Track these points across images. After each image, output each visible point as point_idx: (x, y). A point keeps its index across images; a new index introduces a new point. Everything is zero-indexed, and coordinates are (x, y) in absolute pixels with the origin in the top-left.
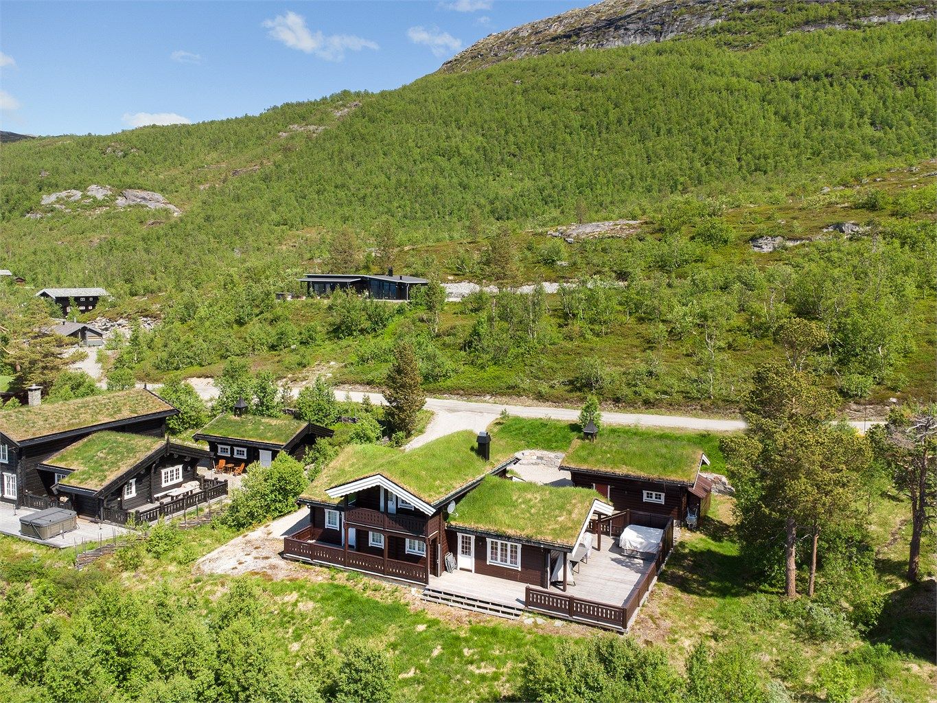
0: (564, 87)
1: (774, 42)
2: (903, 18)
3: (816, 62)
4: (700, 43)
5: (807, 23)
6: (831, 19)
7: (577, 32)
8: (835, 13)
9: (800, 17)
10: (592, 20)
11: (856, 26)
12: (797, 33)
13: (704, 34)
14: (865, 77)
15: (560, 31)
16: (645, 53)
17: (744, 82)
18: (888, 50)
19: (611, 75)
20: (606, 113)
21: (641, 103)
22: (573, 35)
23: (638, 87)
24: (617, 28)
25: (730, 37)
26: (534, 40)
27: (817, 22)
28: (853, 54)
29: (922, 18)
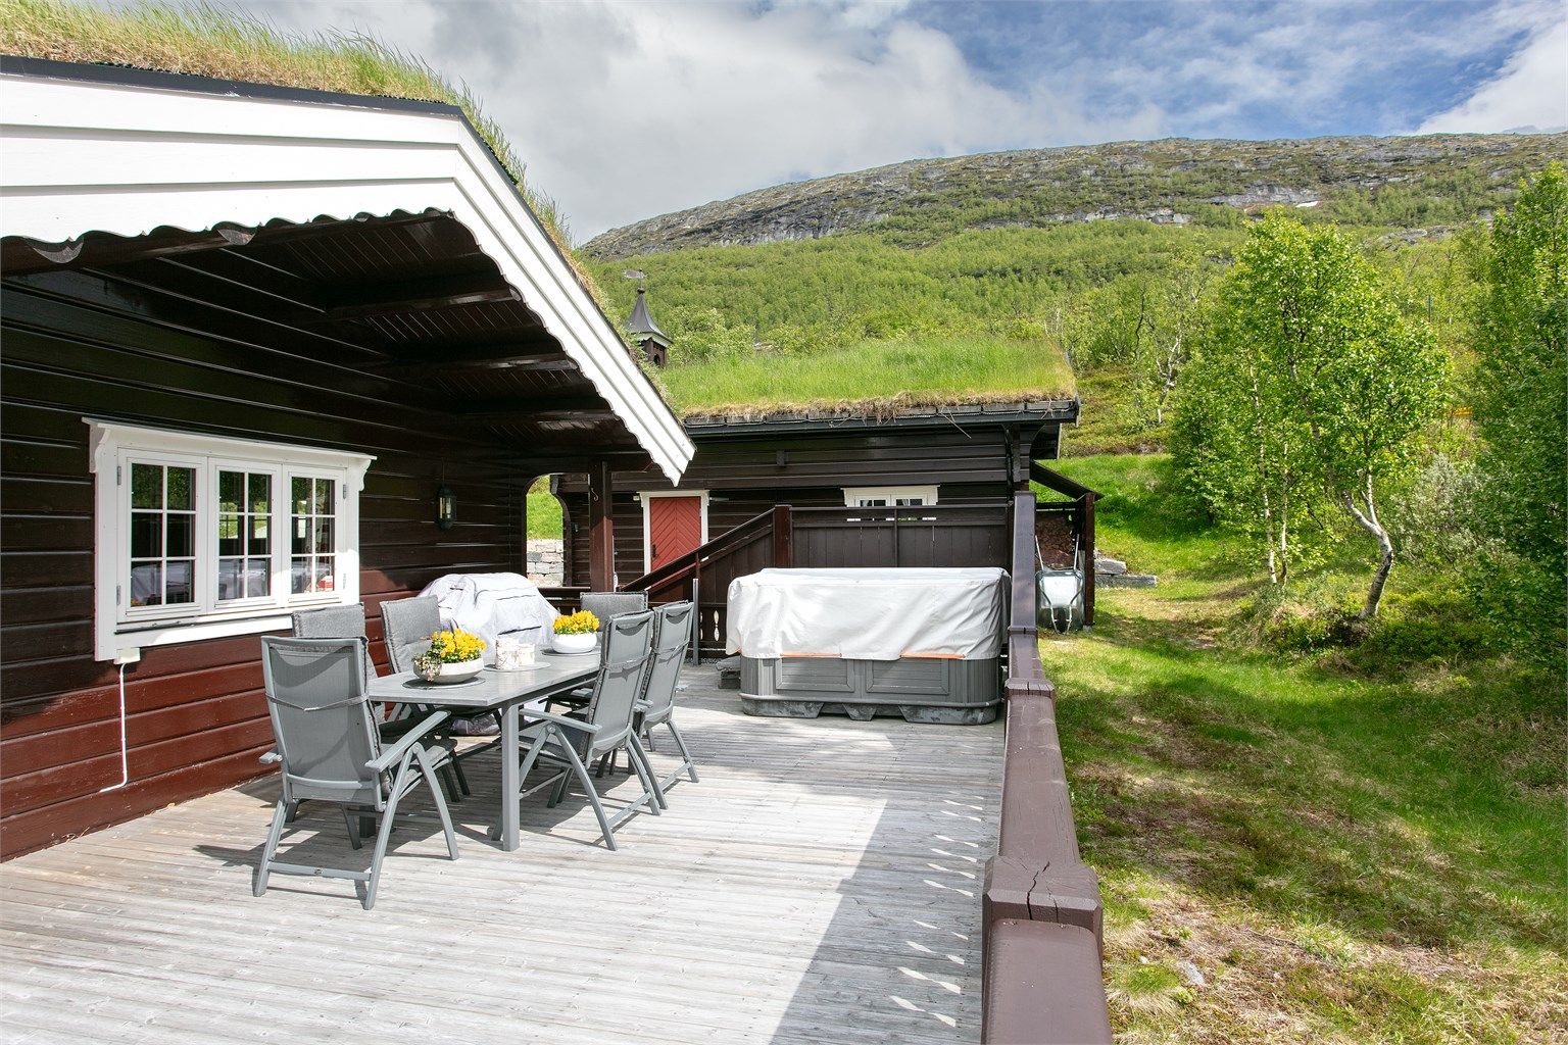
0: (702, 281)
1: (950, 240)
2: (1091, 217)
3: (1000, 258)
4: (865, 239)
5: (986, 220)
6: (1012, 217)
7: (718, 226)
8: (1016, 209)
9: (978, 212)
10: (733, 212)
11: (1041, 225)
12: (976, 231)
13: (870, 230)
14: (1058, 272)
15: (697, 225)
16: (801, 249)
17: (921, 277)
18: (1079, 245)
19: (760, 269)
20: (756, 308)
21: (798, 298)
22: (712, 229)
23: (794, 282)
24: (767, 222)
25: (900, 234)
26: (665, 235)
27: (997, 218)
28: (1042, 251)
29: (1111, 217)
